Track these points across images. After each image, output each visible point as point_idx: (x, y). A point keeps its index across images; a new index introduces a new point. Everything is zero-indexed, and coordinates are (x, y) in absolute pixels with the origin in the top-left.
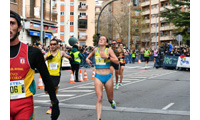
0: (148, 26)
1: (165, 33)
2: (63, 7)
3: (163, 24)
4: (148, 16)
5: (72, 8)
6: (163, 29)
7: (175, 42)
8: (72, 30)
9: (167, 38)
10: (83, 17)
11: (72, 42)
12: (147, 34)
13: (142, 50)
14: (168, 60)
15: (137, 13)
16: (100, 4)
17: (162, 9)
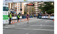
0: (35, 10)
1: (39, 11)
2: (17, 6)
3: (38, 9)
4: (35, 8)
5: (19, 6)
6: (38, 10)
7: (41, 13)
8: (19, 11)
9: (39, 12)
10: (21, 8)
11: (19, 13)
12: (35, 12)
13: (34, 15)
14: (40, 17)
15: (33, 7)
16: (25, 5)
17: (38, 6)
